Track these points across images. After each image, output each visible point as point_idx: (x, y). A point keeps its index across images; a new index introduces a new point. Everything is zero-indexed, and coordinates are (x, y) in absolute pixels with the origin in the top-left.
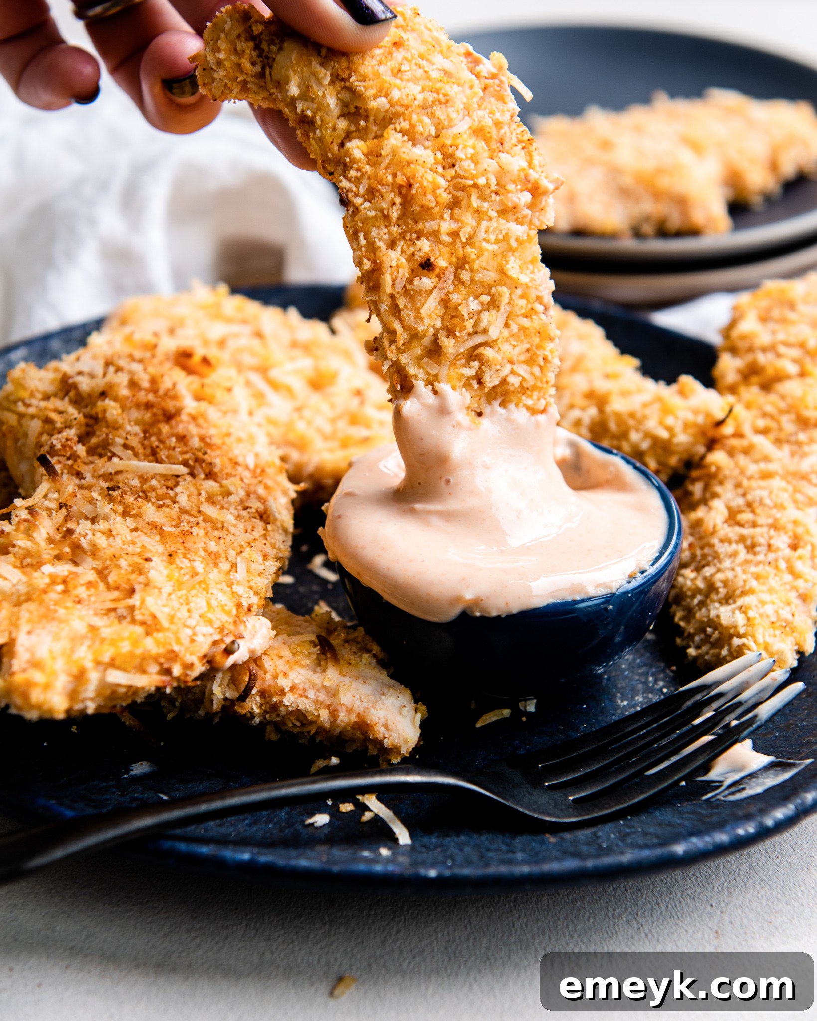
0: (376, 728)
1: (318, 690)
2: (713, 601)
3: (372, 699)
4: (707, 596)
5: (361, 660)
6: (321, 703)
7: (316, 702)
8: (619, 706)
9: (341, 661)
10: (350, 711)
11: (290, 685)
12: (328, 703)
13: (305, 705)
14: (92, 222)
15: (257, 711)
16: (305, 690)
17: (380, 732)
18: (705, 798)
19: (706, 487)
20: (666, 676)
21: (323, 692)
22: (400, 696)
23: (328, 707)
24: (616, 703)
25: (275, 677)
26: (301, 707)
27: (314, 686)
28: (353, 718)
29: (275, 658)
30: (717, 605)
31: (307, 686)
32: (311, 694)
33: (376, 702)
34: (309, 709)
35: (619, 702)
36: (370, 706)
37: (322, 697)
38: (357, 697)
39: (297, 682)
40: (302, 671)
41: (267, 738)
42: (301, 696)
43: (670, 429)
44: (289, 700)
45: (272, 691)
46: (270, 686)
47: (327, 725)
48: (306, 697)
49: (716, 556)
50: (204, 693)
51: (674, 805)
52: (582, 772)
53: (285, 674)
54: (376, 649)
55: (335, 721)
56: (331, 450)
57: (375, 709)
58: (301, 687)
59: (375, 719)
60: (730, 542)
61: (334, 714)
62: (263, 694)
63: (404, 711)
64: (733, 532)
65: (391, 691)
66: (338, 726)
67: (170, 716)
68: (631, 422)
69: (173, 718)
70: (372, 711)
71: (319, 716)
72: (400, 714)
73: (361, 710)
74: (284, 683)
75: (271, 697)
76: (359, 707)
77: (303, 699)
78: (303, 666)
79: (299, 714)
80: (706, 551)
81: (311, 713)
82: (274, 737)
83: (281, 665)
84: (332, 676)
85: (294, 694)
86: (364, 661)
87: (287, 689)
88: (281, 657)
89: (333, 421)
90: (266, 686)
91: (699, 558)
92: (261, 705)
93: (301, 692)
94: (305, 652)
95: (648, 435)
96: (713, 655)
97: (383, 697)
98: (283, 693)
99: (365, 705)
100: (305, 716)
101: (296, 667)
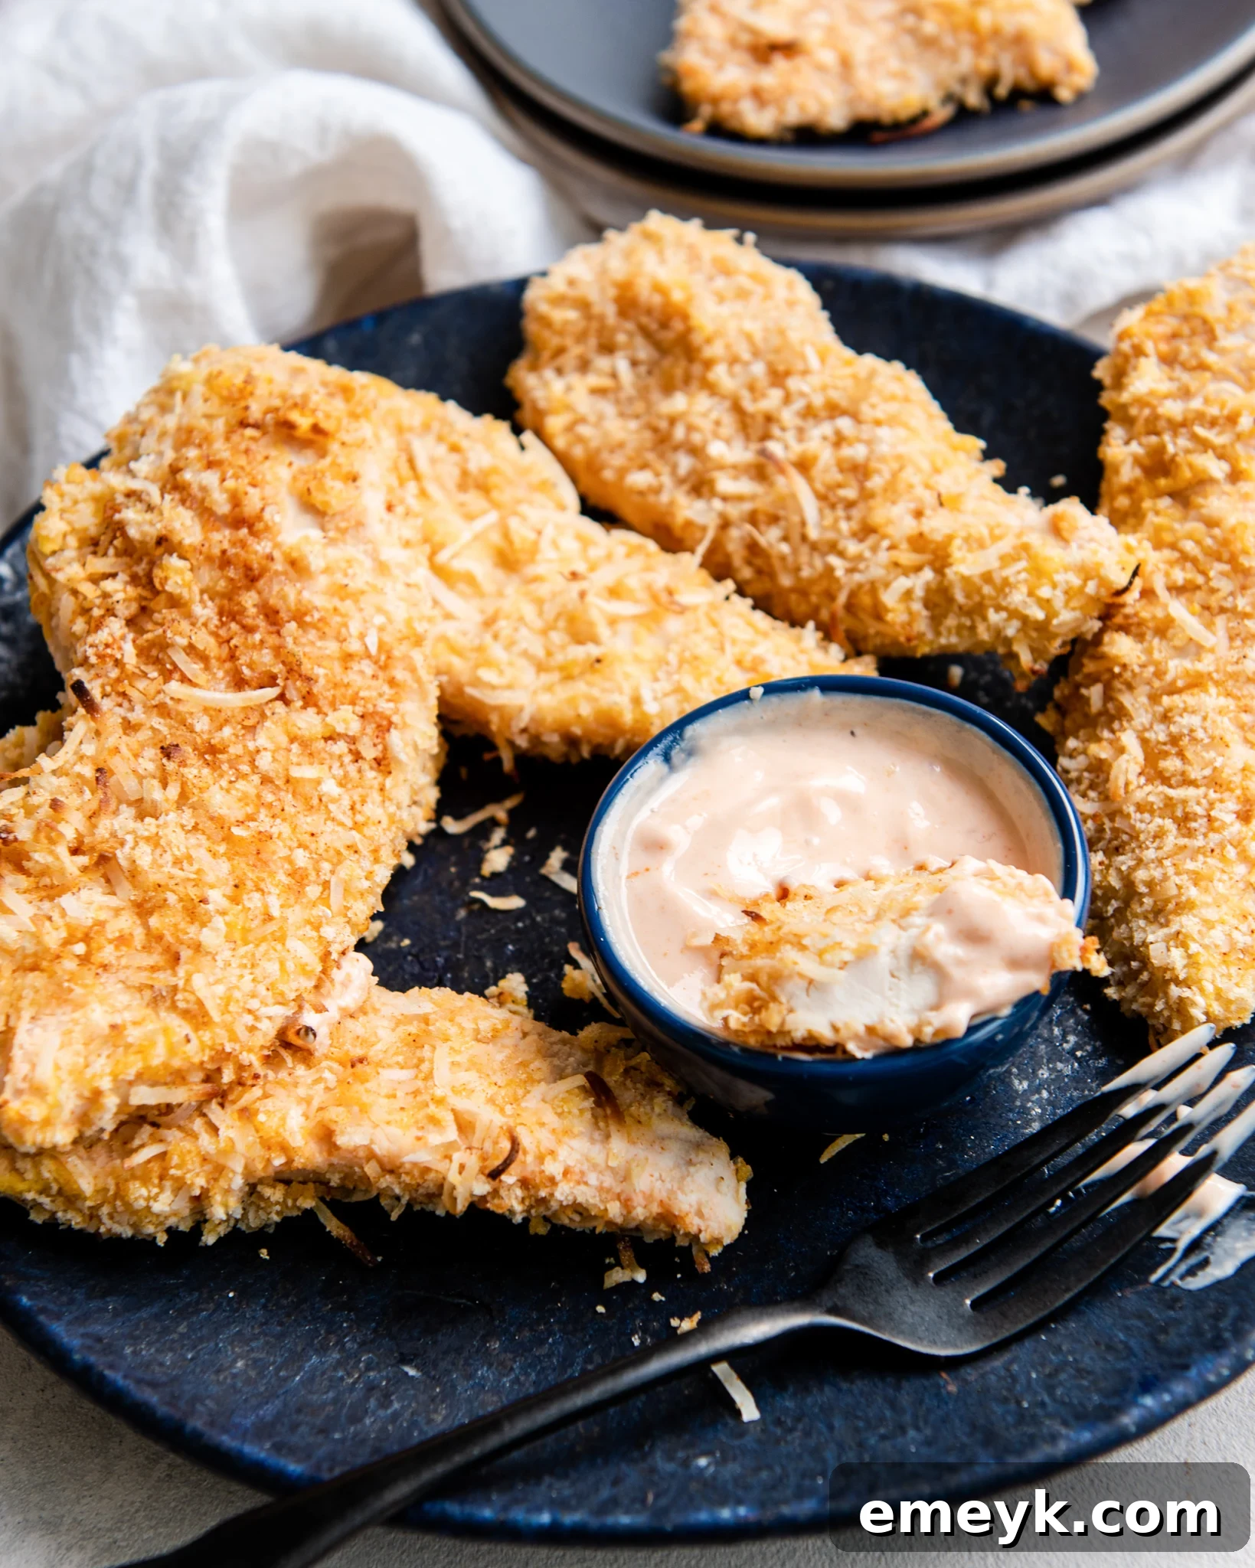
0: (688, 1220)
1: (600, 1172)
2: (1136, 916)
3: (676, 1174)
4: (1127, 903)
5: (653, 1109)
6: (609, 1190)
7: (601, 1189)
8: (1017, 1091)
9: (628, 1119)
10: (649, 1198)
11: (561, 1170)
12: (618, 1190)
13: (586, 1195)
14: (122, 264)
15: (518, 1208)
16: (582, 1173)
17: (693, 1224)
18: (1154, 1278)
19: (1108, 696)
20: (1077, 1023)
21: (608, 1173)
22: (714, 1162)
23: (618, 1197)
24: (1010, 1085)
25: (541, 1159)
26: (580, 1200)
27: (594, 1167)
28: (655, 1209)
29: (536, 1128)
30: (1142, 923)
31: (585, 1167)
32: (593, 1179)
33: (683, 1178)
34: (591, 1201)
35: (1016, 1082)
36: (675, 1188)
37: (608, 1181)
38: (657, 1175)
39: (571, 1163)
40: (576, 1143)
41: (532, 1232)
42: (578, 1183)
43: (1045, 604)
44: (564, 1193)
45: (538, 1180)
46: (533, 1172)
47: (619, 1220)
48: (586, 1183)
49: (1134, 836)
50: (441, 1186)
51: (1113, 1294)
52: (979, 1243)
53: (552, 1153)
54: (669, 1084)
55: (629, 1212)
56: (549, 689)
57: (683, 1192)
58: (577, 1170)
59: (685, 1207)
60: (1152, 812)
61: (627, 1204)
62: (524, 1183)
63: (724, 1186)
64: (1154, 793)
65: (702, 1156)
66: (634, 1219)
67: (394, 1216)
68: (987, 590)
69: (400, 1217)
70: (680, 1196)
71: (606, 1210)
72: (718, 1191)
73: (664, 1195)
74: (553, 1168)
75: (537, 1188)
76: (661, 1191)
77: (583, 1187)
78: (575, 1136)
79: (579, 1209)
80: (1119, 823)
81: (595, 1205)
82: (542, 1230)
83: (546, 1139)
84: (619, 1148)
85: (569, 1181)
86: (657, 1110)
87: (559, 1177)
88: (542, 1125)
89: (544, 632)
90: (527, 1174)
91: (1108, 834)
92: (523, 1200)
93: (576, 1177)
94: (576, 1111)
95: (1013, 614)
96: (1144, 1005)
97: (692, 1169)
98: (552, 1181)
99: (669, 1186)
100: (586, 1210)
101: (566, 1139)
